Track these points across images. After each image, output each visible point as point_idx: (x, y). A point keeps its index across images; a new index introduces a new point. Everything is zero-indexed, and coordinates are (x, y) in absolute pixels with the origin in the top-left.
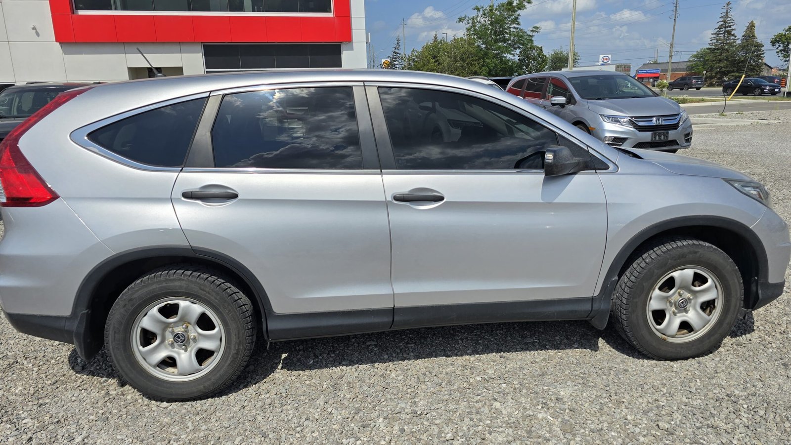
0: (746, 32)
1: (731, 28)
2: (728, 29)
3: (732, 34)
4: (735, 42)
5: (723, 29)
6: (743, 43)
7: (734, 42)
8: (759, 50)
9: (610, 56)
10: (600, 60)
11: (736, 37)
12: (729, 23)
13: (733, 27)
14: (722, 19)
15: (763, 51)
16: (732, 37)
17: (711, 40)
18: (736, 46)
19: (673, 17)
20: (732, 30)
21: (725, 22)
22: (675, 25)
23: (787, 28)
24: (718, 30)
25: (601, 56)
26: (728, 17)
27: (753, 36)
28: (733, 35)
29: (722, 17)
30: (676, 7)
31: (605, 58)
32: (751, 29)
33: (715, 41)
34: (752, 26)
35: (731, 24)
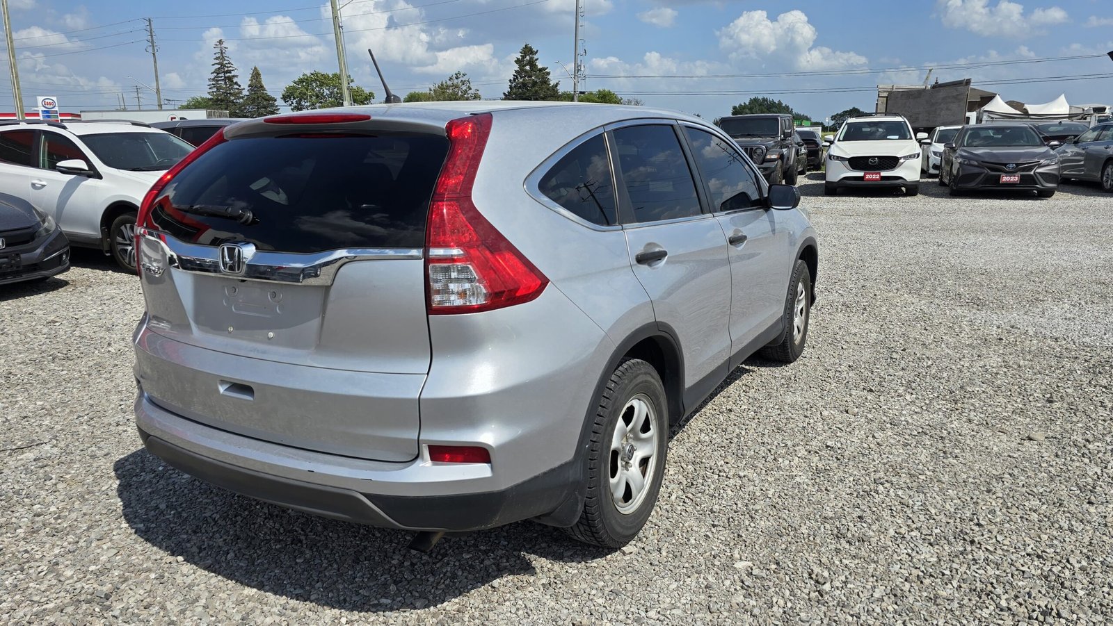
0: (251, 80)
1: (232, 74)
2: (228, 74)
3: (234, 81)
4: (241, 93)
5: (222, 75)
6: (251, 94)
7: (239, 93)
8: (273, 105)
9: (55, 99)
10: (40, 104)
11: (240, 86)
12: (228, 67)
13: (233, 73)
14: (217, 61)
15: (277, 106)
16: (236, 87)
17: (210, 88)
18: (242, 98)
19: (150, 49)
20: (234, 76)
21: (222, 64)
22: (155, 62)
23: (297, 80)
24: (215, 74)
25: (40, 99)
26: (225, 60)
27: (262, 87)
28: (236, 83)
29: (217, 58)
30: (152, 36)
31: (47, 101)
32: (257, 78)
33: (215, 90)
34: (256, 75)
35: (231, 69)
